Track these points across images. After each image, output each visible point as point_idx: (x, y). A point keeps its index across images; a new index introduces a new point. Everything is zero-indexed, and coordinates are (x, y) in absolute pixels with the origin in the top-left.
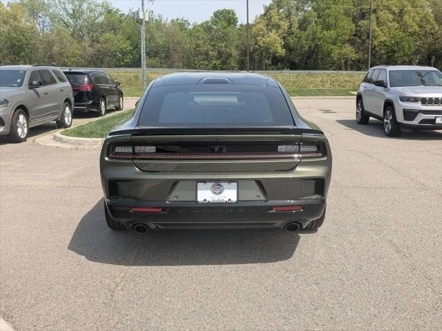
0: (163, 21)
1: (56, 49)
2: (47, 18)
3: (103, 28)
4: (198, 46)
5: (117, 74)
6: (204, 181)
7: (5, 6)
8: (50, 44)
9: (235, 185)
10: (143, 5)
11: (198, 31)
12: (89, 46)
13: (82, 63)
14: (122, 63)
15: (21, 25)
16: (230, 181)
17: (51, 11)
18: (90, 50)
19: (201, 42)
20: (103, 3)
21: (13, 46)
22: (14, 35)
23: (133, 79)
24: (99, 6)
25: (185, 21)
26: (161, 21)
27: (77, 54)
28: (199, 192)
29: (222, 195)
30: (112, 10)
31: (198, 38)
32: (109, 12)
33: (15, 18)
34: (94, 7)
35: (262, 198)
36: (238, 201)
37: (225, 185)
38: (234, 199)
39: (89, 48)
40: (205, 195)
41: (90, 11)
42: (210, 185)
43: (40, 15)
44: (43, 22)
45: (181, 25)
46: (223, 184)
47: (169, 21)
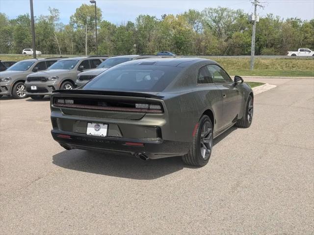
0: (280, 21)
1: (203, 44)
2: (200, 23)
3: (236, 28)
4: (306, 38)
5: (237, 60)
6: (91, 122)
7: (175, 17)
8: (199, 41)
9: (106, 126)
10: (255, 10)
11: (307, 26)
12: (225, 41)
13: (219, 52)
14: (246, 52)
15: (183, 29)
16: (104, 124)
17: (203, 18)
18: (225, 44)
19: (308, 35)
20: (237, 11)
21: (177, 43)
22: (178, 36)
23: (248, 63)
24: (234, 13)
25: (298, 20)
26: (278, 21)
27: (216, 47)
28: (88, 128)
29: (99, 132)
30: (243, 15)
31: (306, 32)
32: (242, 16)
33: (180, 25)
34: (231, 14)
35: (120, 136)
36: (107, 136)
37: (101, 125)
38: (105, 134)
39: (225, 43)
40: (91, 130)
41: (229, 17)
42: (94, 124)
43: (196, 21)
44: (197, 26)
45: (294, 23)
46: (100, 125)
47: (285, 21)
